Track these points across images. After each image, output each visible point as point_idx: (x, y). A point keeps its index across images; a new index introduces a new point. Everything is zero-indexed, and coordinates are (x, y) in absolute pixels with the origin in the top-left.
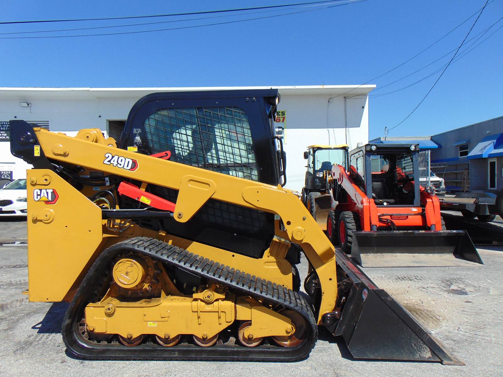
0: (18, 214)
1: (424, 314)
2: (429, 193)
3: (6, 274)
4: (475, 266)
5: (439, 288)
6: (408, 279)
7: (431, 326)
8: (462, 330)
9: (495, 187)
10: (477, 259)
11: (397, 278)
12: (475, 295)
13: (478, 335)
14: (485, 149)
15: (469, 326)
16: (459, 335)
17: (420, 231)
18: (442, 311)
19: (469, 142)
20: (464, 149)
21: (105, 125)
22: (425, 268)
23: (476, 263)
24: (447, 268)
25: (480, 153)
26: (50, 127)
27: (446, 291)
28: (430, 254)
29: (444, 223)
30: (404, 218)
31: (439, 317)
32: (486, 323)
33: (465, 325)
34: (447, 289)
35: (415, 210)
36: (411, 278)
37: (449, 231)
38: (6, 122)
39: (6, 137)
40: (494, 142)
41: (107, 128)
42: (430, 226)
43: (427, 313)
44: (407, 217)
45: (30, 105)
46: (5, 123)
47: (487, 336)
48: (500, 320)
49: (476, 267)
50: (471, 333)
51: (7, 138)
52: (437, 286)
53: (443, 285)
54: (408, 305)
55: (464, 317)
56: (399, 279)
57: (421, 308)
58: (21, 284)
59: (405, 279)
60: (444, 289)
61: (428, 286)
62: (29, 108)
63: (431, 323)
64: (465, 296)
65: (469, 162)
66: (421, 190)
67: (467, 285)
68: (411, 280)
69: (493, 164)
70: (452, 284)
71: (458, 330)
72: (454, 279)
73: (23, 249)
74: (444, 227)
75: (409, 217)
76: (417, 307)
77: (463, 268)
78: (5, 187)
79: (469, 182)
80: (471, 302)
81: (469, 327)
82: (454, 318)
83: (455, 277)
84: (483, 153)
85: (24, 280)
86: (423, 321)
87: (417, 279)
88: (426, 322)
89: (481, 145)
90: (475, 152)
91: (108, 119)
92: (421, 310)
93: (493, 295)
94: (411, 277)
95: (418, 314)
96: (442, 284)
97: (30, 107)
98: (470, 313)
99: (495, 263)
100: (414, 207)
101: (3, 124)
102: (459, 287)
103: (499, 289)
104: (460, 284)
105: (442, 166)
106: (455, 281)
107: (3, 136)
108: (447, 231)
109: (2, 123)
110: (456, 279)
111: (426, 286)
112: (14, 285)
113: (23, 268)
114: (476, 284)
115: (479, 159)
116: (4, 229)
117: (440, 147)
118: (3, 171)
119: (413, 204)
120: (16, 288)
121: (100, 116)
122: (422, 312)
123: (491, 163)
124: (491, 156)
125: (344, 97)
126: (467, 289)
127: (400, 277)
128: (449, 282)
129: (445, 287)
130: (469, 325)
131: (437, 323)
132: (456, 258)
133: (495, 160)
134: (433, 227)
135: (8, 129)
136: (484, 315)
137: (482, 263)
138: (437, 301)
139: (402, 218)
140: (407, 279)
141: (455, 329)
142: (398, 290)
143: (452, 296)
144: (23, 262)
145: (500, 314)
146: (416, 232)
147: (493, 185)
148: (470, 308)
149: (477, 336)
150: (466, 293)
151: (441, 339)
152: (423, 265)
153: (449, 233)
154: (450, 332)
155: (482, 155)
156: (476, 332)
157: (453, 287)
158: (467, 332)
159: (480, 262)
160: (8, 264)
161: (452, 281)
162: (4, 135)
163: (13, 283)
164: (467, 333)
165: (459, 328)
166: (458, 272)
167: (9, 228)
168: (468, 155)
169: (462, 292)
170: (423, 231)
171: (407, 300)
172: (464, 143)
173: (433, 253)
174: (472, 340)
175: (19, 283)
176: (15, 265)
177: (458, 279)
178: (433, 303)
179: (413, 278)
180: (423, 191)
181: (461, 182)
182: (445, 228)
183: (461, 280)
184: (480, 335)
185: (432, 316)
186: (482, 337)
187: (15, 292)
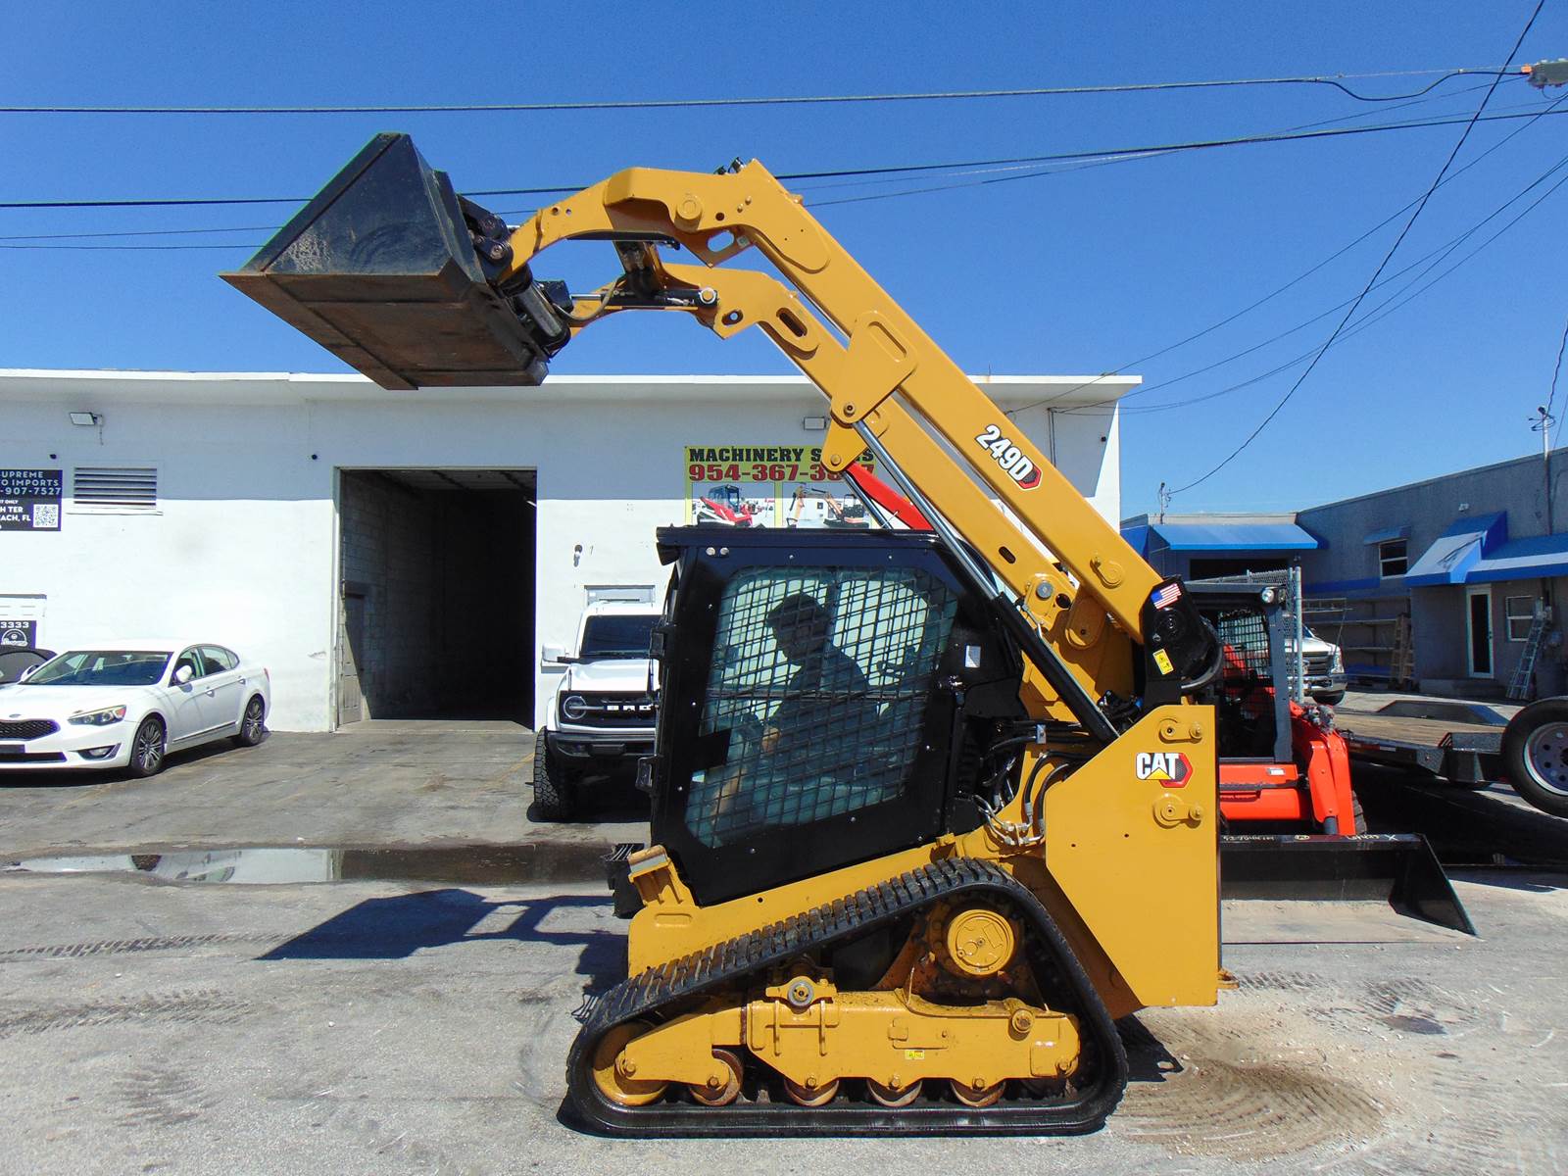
0: (75, 761)
1: (1335, 1093)
2: (1315, 726)
3: (124, 971)
4: (1454, 940)
5: (1363, 1012)
6: (1274, 983)
7: (1359, 1131)
8: (1440, 1139)
9: (1486, 669)
10: (1454, 917)
11: (1245, 980)
12: (1462, 1035)
13: (1482, 1155)
14: (1454, 558)
15: (1458, 1128)
16: (1435, 1157)
17: (1297, 837)
18: (1380, 1083)
19: (1408, 532)
20: (1396, 555)
21: (330, 481)
22: (1317, 946)
23: (1456, 933)
24: (1378, 946)
25: (1440, 570)
26: (158, 487)
27: (1386, 1021)
28: (1325, 902)
29: (1360, 809)
30: (1247, 796)
31: (1377, 1101)
32: (1499, 1119)
33: (1447, 1126)
34: (1386, 1016)
35: (1277, 771)
36: (1282, 981)
37: (1377, 837)
38: (22, 471)
39: (20, 517)
40: (1481, 539)
41: (334, 492)
42: (1321, 821)
43: (1343, 1089)
44: (1258, 794)
45: (99, 421)
46: (19, 475)
47: (1506, 1158)
48: (1535, 1109)
49: (1458, 944)
50: (1464, 1150)
51: (24, 519)
52: (1357, 1007)
53: (1373, 1001)
54: (1288, 1065)
55: (1440, 1101)
56: (1251, 982)
57: (1324, 1076)
58: (183, 1004)
59: (1266, 983)
60: (1377, 1014)
61: (1332, 1005)
62: (97, 430)
63: (1356, 1121)
64: (1437, 1037)
65: (1411, 594)
66: (1292, 714)
67: (1439, 1003)
68: (1283, 988)
69: (1480, 602)
70: (1397, 1000)
71: (1429, 1140)
72: (1401, 983)
73: (123, 882)
74: (1362, 823)
75: (1264, 793)
76: (1314, 1073)
77: (1424, 949)
78: (25, 677)
79: (1412, 655)
80: (1453, 1056)
81: (1455, 1132)
82: (1414, 1105)
83: (1403, 976)
84: (1451, 570)
85: (185, 991)
86: (1335, 1113)
87: (1301, 984)
88: (1343, 1119)
89: (1442, 546)
90: (1426, 564)
91: (338, 465)
92: (1325, 1082)
93: (1513, 1035)
94: (1283, 978)
95: (1319, 1095)
96: (1370, 998)
97: (101, 426)
98: (1454, 1091)
99: (1509, 930)
100: (1275, 763)
101: (14, 477)
102: (1420, 1011)
103: (1526, 1016)
104: (1418, 999)
105: (1334, 610)
106: (1404, 990)
107: (12, 513)
108: (1371, 836)
109: (12, 474)
110: (1406, 984)
111: (1326, 1006)
112: (165, 1010)
113: (161, 951)
114: (1461, 999)
115: (1440, 587)
116: (34, 812)
117: (1324, 544)
118: (7, 622)
119: (1273, 755)
120: (176, 1018)
121: (314, 457)
122: (1329, 1087)
123: (1473, 597)
124: (1474, 578)
125: (1049, 409)
126: (1441, 1016)
127: (1250, 976)
128: (1387, 994)
129: (1379, 1010)
130: (1457, 1125)
131: (1372, 1120)
132: (1397, 913)
133: (1485, 590)
134: (1331, 824)
135: (27, 491)
136: (1493, 1096)
137: (1472, 933)
138: (1362, 1054)
139: (1243, 796)
140: (1271, 985)
141: (1421, 1139)
142: (1254, 1018)
143: (1400, 1037)
144: (149, 930)
145: (1535, 1092)
146: (1285, 838)
147: (1482, 664)
148: (1453, 1075)
149: (1481, 1157)
150: (1436, 1029)
151: (1388, 1166)
152: (1308, 937)
153: (1377, 843)
154: (1409, 1147)
155: (1448, 575)
156: (1476, 1146)
157: (1402, 1009)
158: (1453, 1147)
159: (1466, 928)
160: (108, 937)
161: (1396, 990)
162: (15, 511)
163: (160, 1003)
164: (1455, 1150)
165: (1432, 1135)
166: (1411, 962)
167: (50, 807)
168: (1406, 572)
169: (1424, 1026)
170: (1305, 837)
171: (1282, 1050)
172: (1393, 536)
173: (1334, 900)
174: (1467, 1169)
175: (176, 1001)
176: (131, 938)
177: (1411, 983)
178: (1355, 1060)
179: (1289, 980)
180: (1299, 716)
181: (1390, 652)
182: (1365, 824)
183: (1421, 986)
184: (1486, 1156)
185: (1356, 1100)
186: (1494, 1161)
187: (179, 1033)
